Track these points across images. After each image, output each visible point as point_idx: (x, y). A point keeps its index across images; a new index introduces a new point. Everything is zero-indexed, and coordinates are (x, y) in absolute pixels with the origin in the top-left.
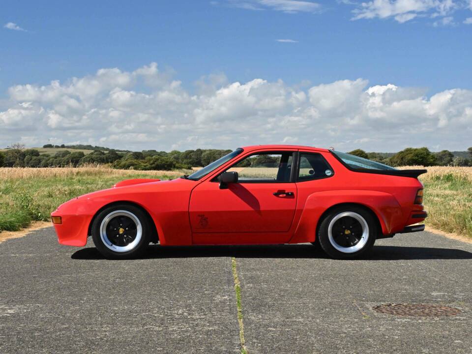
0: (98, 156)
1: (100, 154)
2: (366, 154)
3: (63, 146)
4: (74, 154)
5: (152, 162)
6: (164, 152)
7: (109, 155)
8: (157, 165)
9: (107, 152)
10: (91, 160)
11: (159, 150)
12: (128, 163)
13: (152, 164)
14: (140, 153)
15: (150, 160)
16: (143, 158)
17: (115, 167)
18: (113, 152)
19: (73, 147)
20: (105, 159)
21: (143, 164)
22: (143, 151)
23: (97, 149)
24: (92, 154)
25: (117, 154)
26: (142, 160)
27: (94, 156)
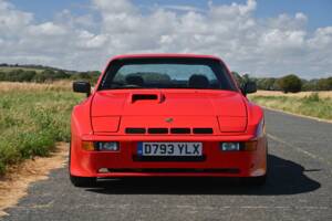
3: (17, 66)
4: (27, 73)
19: (27, 67)
23: (47, 68)
24: (43, 73)
27: (45, 75)
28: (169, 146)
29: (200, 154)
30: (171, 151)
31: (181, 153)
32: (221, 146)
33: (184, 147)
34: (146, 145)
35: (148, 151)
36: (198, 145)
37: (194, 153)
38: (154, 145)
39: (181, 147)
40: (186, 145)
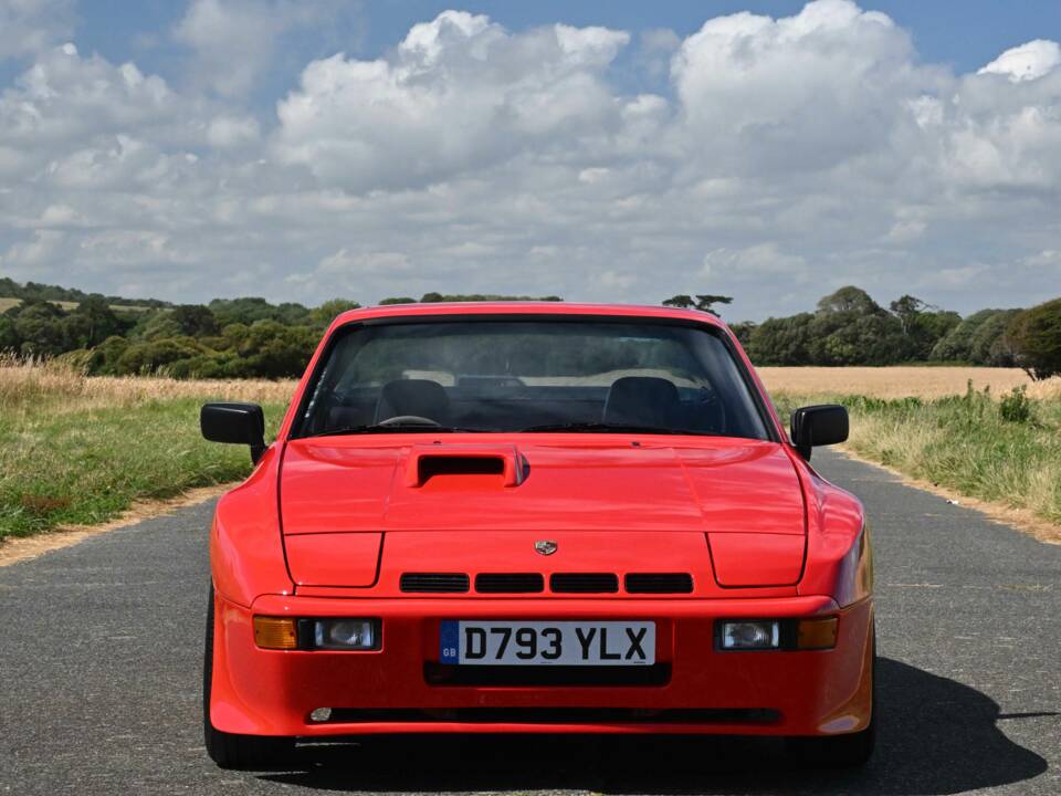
0: (36, 322)
1: (46, 316)
5: (247, 345)
6: (297, 306)
7: (81, 316)
8: (269, 357)
9: (75, 305)
11: (275, 301)
12: (152, 348)
13: (245, 355)
14: (202, 311)
15: (240, 338)
16: (213, 329)
17: (96, 367)
18: (96, 306)
20: (65, 331)
21: (212, 353)
22: (216, 301)
24: (14, 312)
25: (110, 314)
26: (208, 339)
27: (21, 321)
28: (545, 633)
29: (650, 660)
30: (553, 650)
31: (585, 656)
32: (719, 634)
33: (597, 637)
34: (470, 632)
35: (476, 649)
36: (643, 631)
37: (629, 656)
38: (494, 631)
39: (586, 636)
40: (604, 632)
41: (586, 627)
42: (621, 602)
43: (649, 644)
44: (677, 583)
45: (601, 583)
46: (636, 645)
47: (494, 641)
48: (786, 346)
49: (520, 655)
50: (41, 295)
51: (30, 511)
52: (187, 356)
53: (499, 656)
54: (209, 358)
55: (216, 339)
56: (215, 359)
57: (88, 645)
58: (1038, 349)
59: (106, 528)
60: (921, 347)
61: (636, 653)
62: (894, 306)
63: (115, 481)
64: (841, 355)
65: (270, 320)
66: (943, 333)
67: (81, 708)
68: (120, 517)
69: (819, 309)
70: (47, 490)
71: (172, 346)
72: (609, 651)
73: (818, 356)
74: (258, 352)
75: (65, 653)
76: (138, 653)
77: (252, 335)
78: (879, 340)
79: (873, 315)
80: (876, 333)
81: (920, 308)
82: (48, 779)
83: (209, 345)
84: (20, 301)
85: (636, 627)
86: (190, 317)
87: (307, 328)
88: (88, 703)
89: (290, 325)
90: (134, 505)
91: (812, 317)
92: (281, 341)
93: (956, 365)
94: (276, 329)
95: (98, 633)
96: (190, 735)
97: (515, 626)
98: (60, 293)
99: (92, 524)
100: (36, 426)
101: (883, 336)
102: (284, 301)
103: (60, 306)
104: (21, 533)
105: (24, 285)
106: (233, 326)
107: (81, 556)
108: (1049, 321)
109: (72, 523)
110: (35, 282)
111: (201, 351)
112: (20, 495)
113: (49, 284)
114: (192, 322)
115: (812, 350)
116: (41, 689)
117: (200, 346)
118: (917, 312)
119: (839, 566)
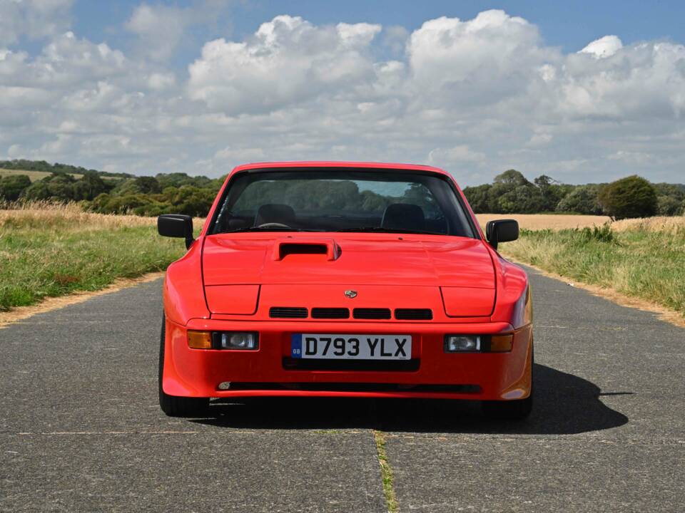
0: (60, 185)
1: (66, 182)
2: (649, 186)
4: (8, 179)
5: (177, 199)
6: (205, 178)
7: (85, 182)
8: (189, 206)
9: (81, 176)
10: (45, 195)
11: (192, 175)
12: (124, 200)
13: (176, 204)
14: (152, 179)
15: (172, 195)
16: (158, 190)
17: (95, 209)
18: (93, 176)
21: (158, 203)
22: (160, 174)
23: (58, 170)
24: (47, 179)
25: (101, 181)
26: (156, 195)
27: (51, 185)
28: (350, 341)
29: (408, 357)
30: (354, 351)
31: (372, 354)
32: (447, 343)
33: (379, 344)
34: (308, 340)
35: (312, 350)
36: (405, 341)
37: (396, 355)
38: (322, 339)
39: (373, 343)
40: (383, 341)
41: (373, 338)
42: (393, 324)
43: (408, 348)
44: (425, 314)
45: (382, 314)
46: (400, 349)
47: (321, 346)
48: (476, 202)
49: (336, 353)
50: (63, 170)
51: (58, 283)
52: (143, 205)
53: (324, 354)
54: (155, 206)
55: (159, 195)
56: (159, 206)
57: (92, 353)
58: (617, 205)
59: (100, 293)
60: (551, 204)
61: (400, 353)
62: (537, 181)
63: (105, 267)
64: (507, 208)
65: (190, 185)
66: (564, 196)
67: (89, 385)
68: (108, 288)
69: (494, 182)
70: (67, 272)
71: (135, 199)
72: (385, 352)
73: (494, 207)
74: (183, 203)
75: (80, 357)
76: (120, 357)
77: (180, 193)
78: (528, 199)
79: (525, 186)
80: (526, 196)
81: (550, 182)
82: (71, 421)
83: (156, 199)
84: (51, 173)
85: (401, 338)
86: (145, 183)
87: (210, 190)
88: (93, 382)
89: (201, 188)
90: (115, 281)
91: (491, 186)
92: (196, 197)
93: (571, 214)
94: (193, 190)
95: (98, 347)
96: (150, 399)
97: (333, 337)
98: (74, 169)
99: (93, 291)
100: (61, 239)
101: (531, 197)
102: (198, 175)
103: (73, 176)
104: (53, 295)
105: (53, 165)
106: (169, 188)
107: (87, 307)
108: (623, 189)
109: (81, 290)
110: (60, 163)
111: (151, 202)
112: (53, 274)
113: (67, 164)
114: (146, 185)
115: (490, 204)
116: (67, 375)
117: (150, 199)
118: (549, 185)
119: (514, 306)
